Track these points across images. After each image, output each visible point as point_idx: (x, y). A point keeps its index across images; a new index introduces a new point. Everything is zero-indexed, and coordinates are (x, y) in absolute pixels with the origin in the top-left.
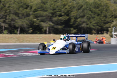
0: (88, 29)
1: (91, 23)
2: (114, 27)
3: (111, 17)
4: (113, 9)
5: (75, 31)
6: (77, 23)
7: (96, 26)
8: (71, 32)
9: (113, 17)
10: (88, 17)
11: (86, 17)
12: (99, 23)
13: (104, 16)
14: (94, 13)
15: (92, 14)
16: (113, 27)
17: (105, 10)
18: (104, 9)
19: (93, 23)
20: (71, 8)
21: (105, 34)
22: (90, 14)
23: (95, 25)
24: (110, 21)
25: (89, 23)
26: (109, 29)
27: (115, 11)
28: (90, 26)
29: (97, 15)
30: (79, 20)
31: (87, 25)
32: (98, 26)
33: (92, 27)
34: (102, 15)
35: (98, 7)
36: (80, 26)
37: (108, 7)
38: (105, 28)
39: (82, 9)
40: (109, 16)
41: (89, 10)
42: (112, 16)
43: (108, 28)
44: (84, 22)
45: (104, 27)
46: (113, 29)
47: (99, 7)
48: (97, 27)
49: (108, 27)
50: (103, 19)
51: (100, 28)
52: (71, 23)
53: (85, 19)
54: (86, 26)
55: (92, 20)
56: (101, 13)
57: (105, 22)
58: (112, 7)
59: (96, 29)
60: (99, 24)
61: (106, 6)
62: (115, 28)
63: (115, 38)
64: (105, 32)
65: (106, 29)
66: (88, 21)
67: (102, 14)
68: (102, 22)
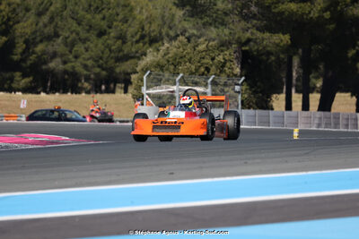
0: (66, 77)
1: (76, 57)
2: (149, 72)
3: (137, 42)
4: (144, 17)
5: (25, 82)
6: (33, 57)
7: (94, 67)
8: (14, 85)
9: (147, 39)
10: (67, 38)
11: (61, 38)
12: (101, 58)
13: (118, 38)
14: (87, 28)
15: (79, 29)
16: (144, 71)
17: (120, 17)
18: (118, 15)
19: (84, 59)
20: (14, 9)
21: (119, 94)
22: (73, 29)
23: (90, 63)
24: (137, 52)
25: (71, 57)
26: (134, 77)
27: (150, 23)
28: (73, 67)
29: (96, 33)
30: (39, 48)
31: (65, 63)
32: (99, 66)
33: (80, 69)
34: (112, 34)
35: (97, 8)
36: (44, 67)
37: (131, 10)
38: (120, 73)
39: (48, 13)
40: (132, 37)
41: (73, 18)
42: (143, 37)
43: (129, 74)
44: (54, 55)
45: (118, 70)
46: (145, 78)
47: (103, 9)
48: (98, 70)
49: (129, 71)
50: (113, 48)
51: (104, 73)
52: (16, 58)
53: (58, 45)
54: (61, 67)
55: (79, 48)
56: (110, 27)
57: (121, 54)
58: (142, 8)
59: (92, 76)
60: (101, 61)
61: (125, 6)
62: (150, 74)
63: (150, 104)
64: (119, 85)
65: (122, 77)
66: (67, 52)
67: (111, 30)
68: (112, 55)
